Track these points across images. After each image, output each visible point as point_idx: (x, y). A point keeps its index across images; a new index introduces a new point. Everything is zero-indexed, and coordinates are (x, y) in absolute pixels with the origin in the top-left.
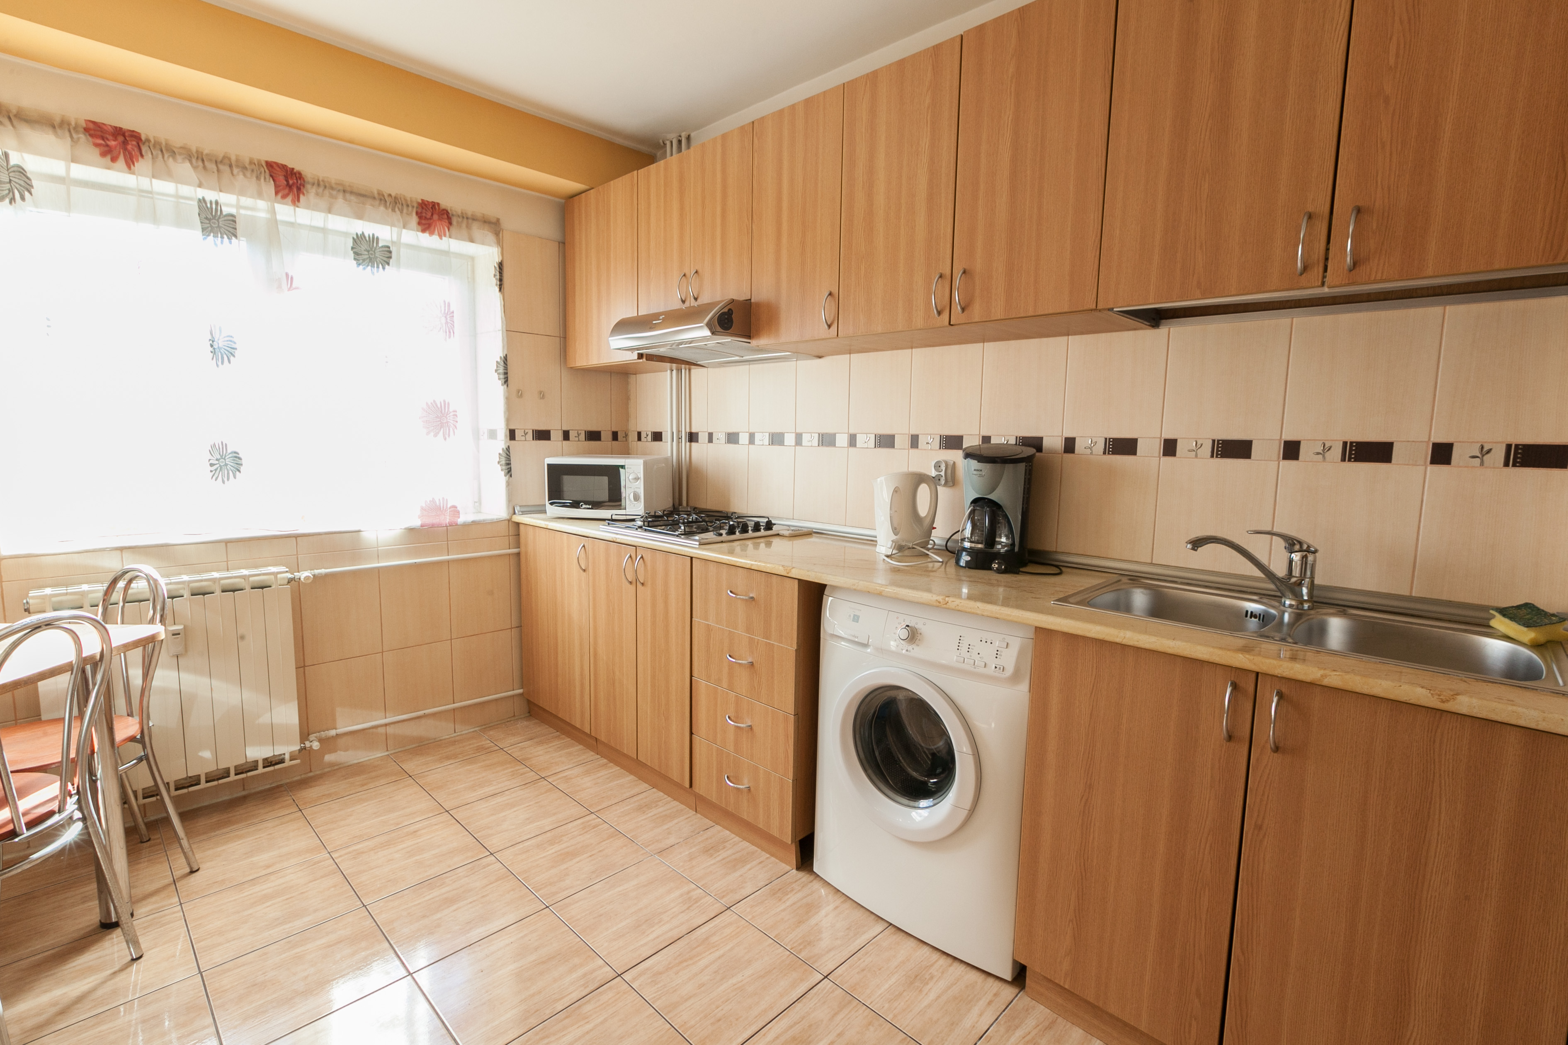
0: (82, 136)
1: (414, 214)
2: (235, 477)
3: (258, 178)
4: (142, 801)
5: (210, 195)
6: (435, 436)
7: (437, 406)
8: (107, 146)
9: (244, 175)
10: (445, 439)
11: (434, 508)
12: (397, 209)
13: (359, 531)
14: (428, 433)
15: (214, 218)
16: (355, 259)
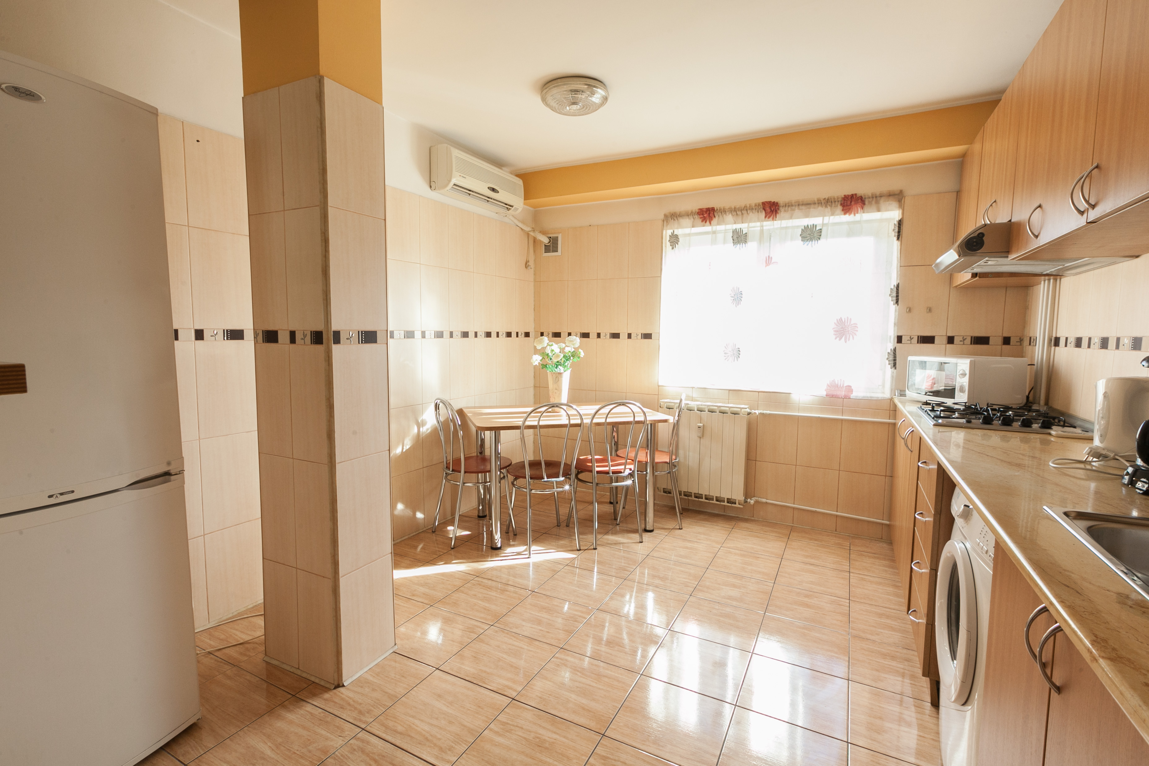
0: (696, 216)
1: (839, 205)
2: (737, 360)
3: (758, 212)
4: (683, 496)
5: (738, 226)
6: (840, 339)
7: (842, 320)
8: (704, 217)
9: (753, 213)
10: (846, 342)
11: (833, 385)
12: (828, 206)
13: (790, 393)
14: (836, 338)
15: (739, 236)
16: (802, 240)
